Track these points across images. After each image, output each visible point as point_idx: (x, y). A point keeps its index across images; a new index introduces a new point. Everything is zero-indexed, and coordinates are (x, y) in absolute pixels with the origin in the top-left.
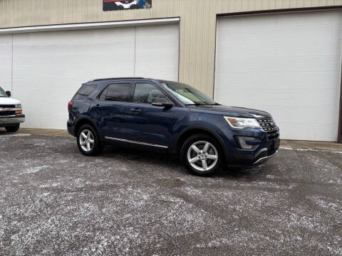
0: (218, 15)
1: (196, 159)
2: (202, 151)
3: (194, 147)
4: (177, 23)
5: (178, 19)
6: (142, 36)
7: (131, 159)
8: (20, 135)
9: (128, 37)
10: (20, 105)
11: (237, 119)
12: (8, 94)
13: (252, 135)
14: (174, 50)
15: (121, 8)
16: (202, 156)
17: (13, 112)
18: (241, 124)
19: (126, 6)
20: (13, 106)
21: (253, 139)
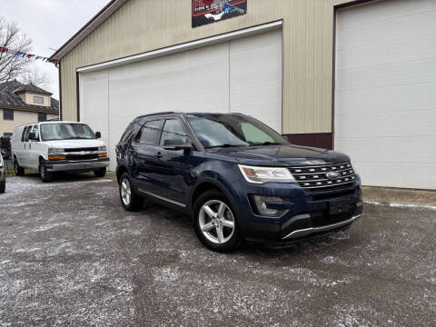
0: (336, 8)
1: (210, 225)
2: (216, 215)
3: (207, 208)
4: (280, 28)
5: (280, 23)
6: (238, 51)
7: (167, 218)
8: (105, 180)
9: (220, 56)
10: (105, 147)
11: (255, 168)
12: (98, 135)
13: (277, 194)
14: (277, 66)
15: (212, 20)
16: (216, 222)
17: (96, 156)
18: (260, 175)
19: (217, 17)
20: (96, 149)
21: (280, 200)
